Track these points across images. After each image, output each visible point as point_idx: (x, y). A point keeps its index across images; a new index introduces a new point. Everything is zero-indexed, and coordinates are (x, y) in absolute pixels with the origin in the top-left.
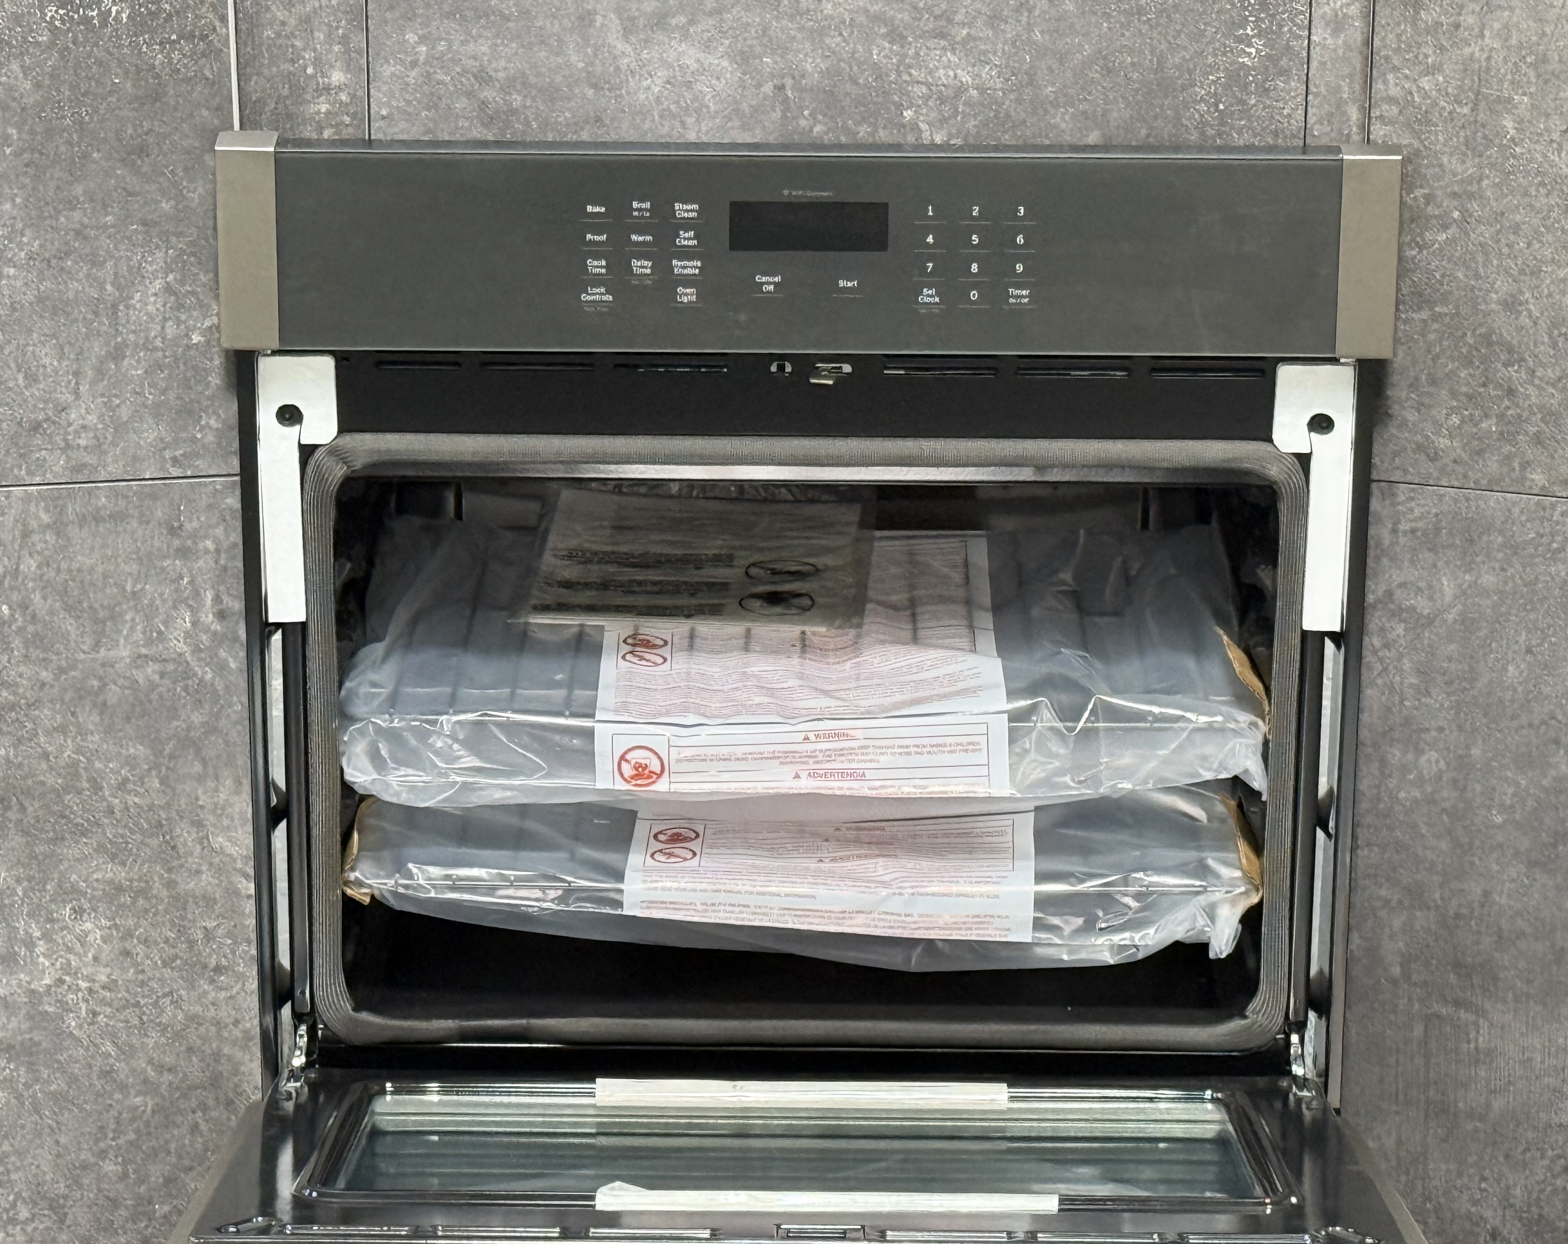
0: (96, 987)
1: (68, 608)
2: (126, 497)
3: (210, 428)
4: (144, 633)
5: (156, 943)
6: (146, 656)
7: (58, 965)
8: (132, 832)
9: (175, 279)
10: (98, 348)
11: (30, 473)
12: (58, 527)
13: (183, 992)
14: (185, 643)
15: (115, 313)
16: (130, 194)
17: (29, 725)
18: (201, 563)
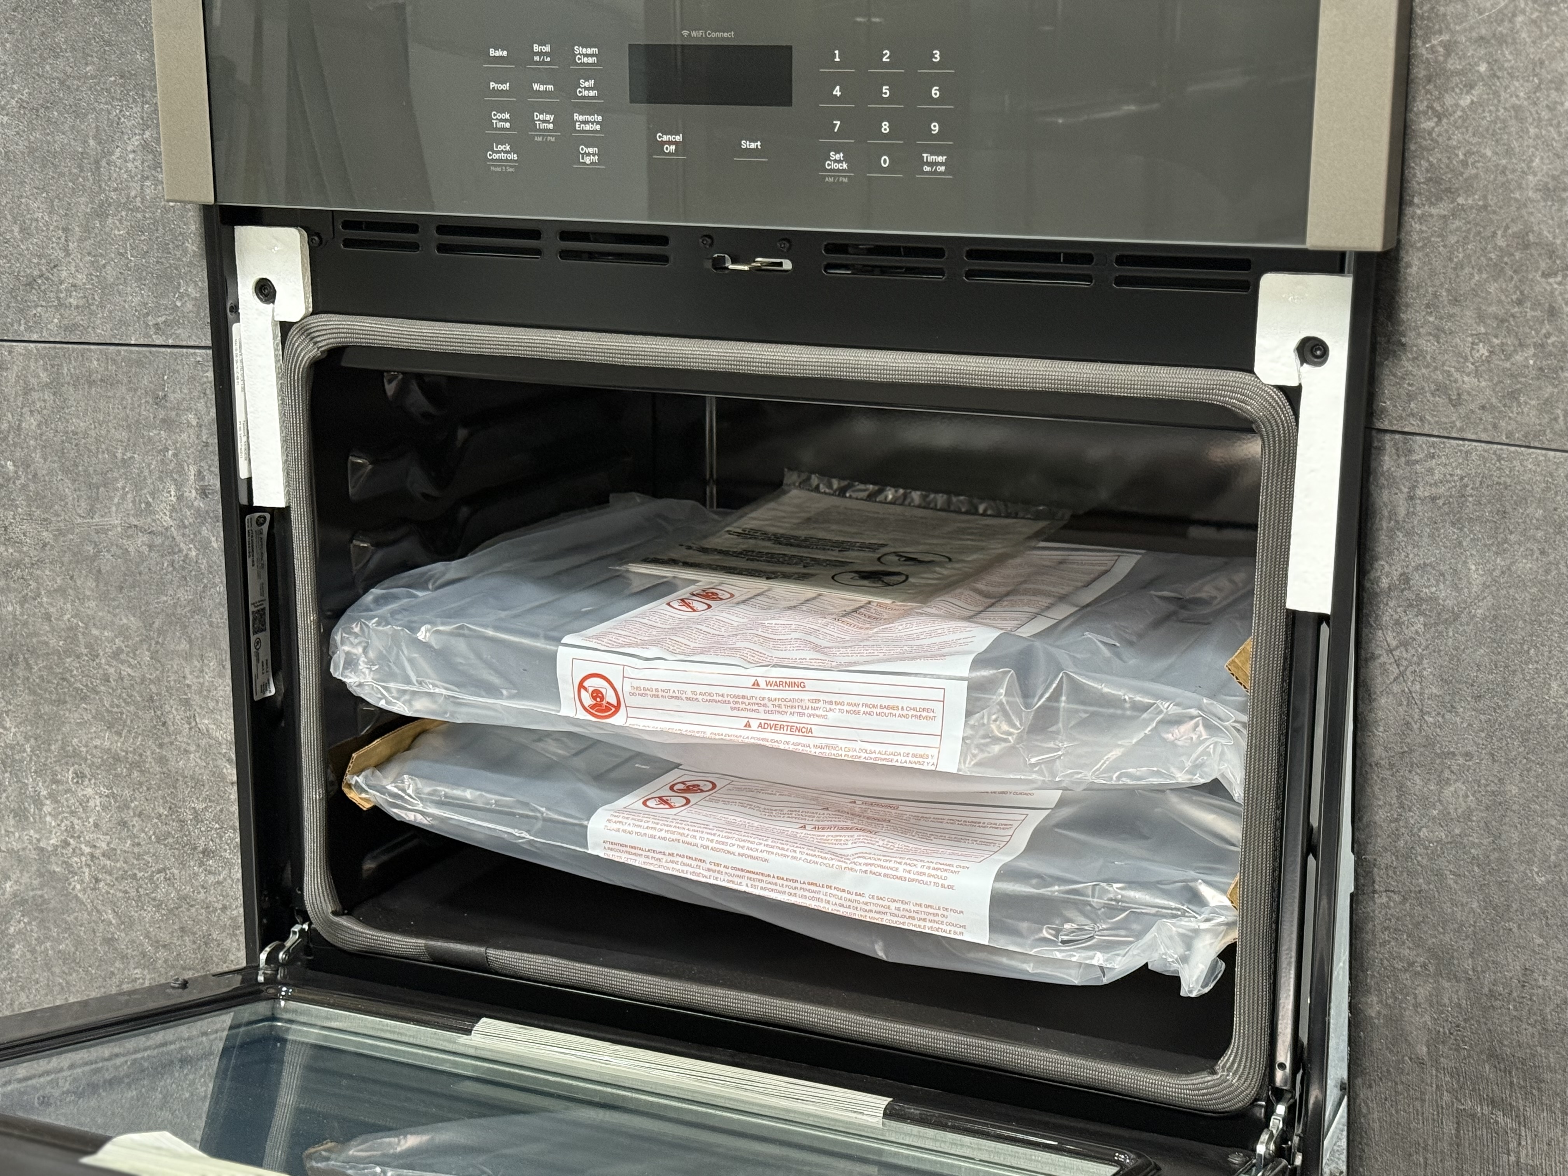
0: (98, 853)
1: (66, 471)
2: (114, 361)
3: (188, 295)
4: (134, 502)
5: (149, 818)
6: (135, 526)
7: (63, 828)
8: (127, 703)
9: (151, 136)
10: (83, 205)
11: (29, 329)
12: (55, 386)
13: (176, 872)
14: (171, 517)
15: (98, 168)
16: (108, 43)
17: (33, 585)
18: (184, 436)
